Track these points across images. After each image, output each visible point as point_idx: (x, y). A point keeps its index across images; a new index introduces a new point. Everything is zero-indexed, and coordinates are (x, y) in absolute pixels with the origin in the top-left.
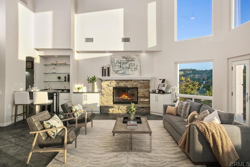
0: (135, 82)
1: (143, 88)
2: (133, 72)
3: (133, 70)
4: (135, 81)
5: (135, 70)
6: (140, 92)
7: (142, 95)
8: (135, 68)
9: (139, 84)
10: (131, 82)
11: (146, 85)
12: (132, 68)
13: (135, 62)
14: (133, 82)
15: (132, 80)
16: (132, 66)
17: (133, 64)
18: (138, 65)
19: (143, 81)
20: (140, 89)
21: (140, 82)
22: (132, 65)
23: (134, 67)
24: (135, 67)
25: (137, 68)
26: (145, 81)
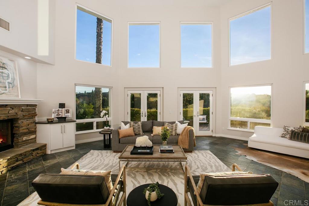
0: (13, 109)
1: (28, 119)
2: (6, 90)
3: (7, 86)
4: (13, 107)
5: (11, 86)
6: (22, 125)
7: (25, 131)
8: (10, 83)
9: (20, 113)
10: (5, 108)
11: (31, 113)
12: (4, 83)
13: (8, 71)
14: (9, 108)
15: (7, 105)
16: (3, 79)
17: (6, 76)
18: (15, 77)
19: (27, 106)
20: (22, 121)
21: (23, 108)
22: (3, 77)
23: (7, 81)
24: (10, 80)
25: (13, 82)
26: (29, 106)
